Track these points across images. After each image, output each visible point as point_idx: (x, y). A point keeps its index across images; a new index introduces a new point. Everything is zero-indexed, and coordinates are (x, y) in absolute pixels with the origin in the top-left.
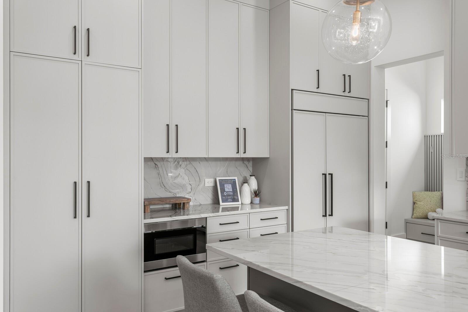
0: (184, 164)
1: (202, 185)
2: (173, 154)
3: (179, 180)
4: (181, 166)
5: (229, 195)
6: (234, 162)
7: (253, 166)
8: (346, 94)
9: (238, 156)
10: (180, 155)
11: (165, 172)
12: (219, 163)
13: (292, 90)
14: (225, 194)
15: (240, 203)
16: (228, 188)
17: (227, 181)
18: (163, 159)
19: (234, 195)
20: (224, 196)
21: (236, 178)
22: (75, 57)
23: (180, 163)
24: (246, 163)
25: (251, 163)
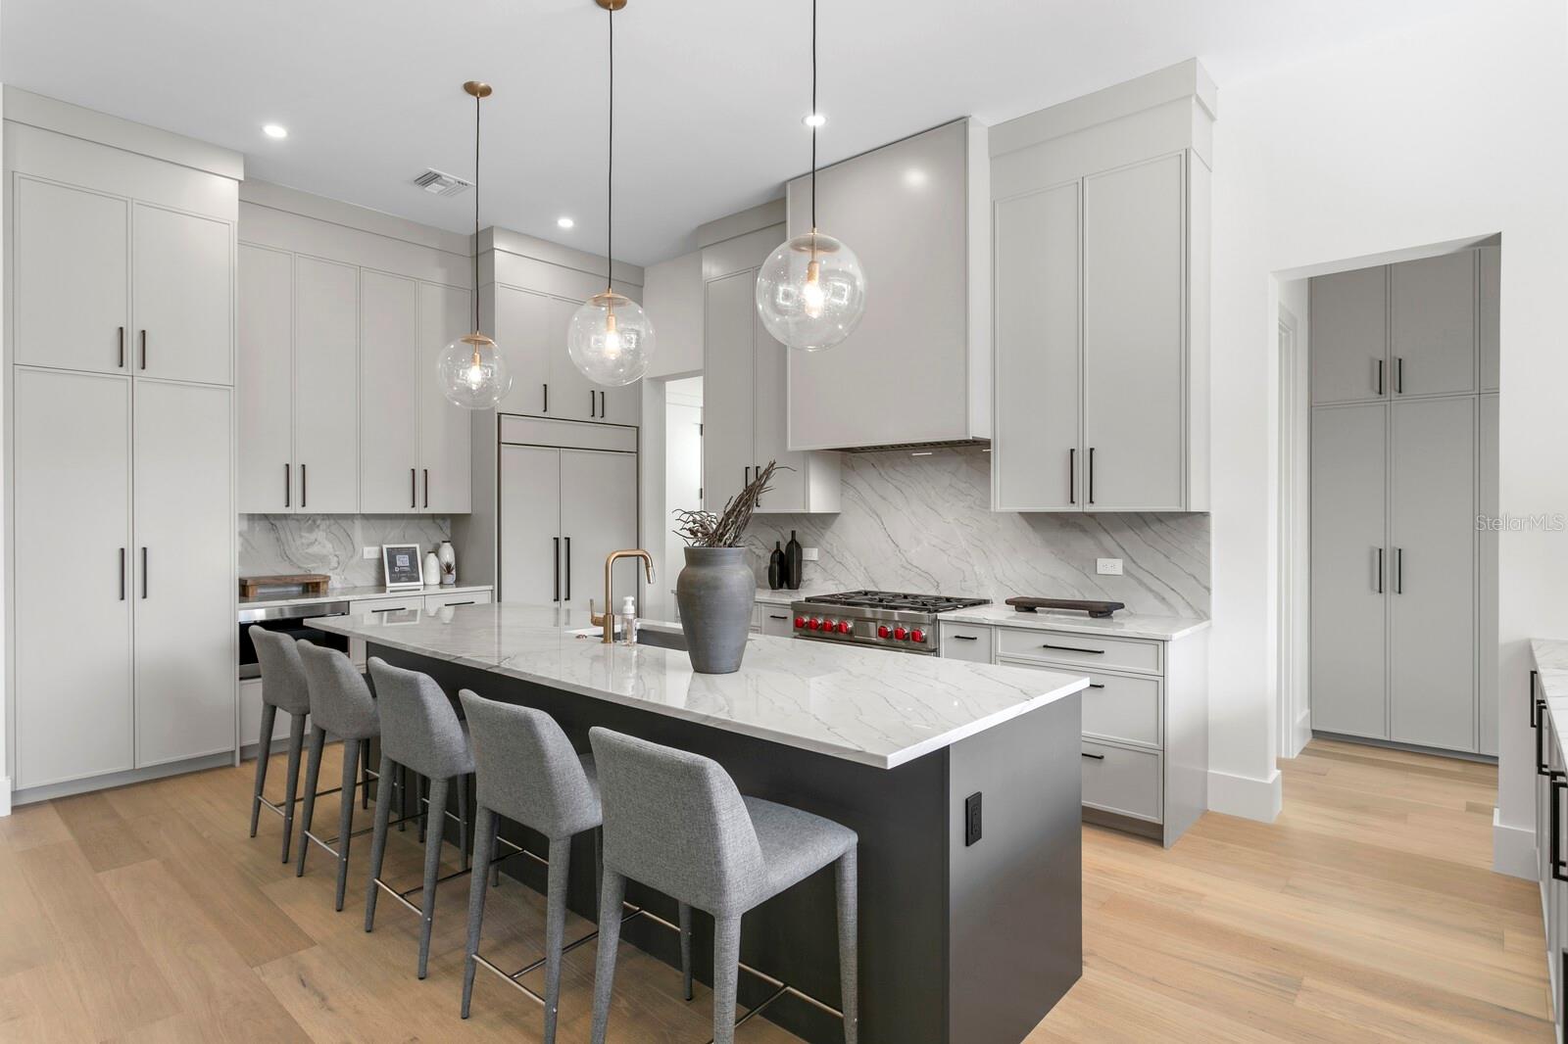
0: (324, 525)
1: (357, 558)
2: (296, 508)
3: (315, 549)
4: (318, 526)
5: (404, 572)
6: (416, 521)
7: (452, 528)
8: (598, 419)
9: (414, 511)
10: (309, 510)
11: (290, 538)
12: (388, 522)
13: (500, 415)
14: (397, 570)
15: (422, 583)
16: (403, 561)
17: (400, 551)
18: (285, 516)
19: (412, 572)
20: (395, 573)
21: (417, 546)
22: (122, 371)
23: (318, 522)
24: (439, 521)
25: (448, 523)
